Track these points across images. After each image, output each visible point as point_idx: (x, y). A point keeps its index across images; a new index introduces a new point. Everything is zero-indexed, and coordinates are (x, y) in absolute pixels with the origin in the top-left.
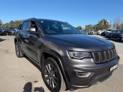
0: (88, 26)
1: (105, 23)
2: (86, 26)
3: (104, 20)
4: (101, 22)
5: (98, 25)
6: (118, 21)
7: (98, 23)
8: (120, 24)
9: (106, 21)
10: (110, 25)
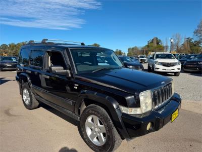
0: (133, 49)
1: (158, 43)
2: (129, 49)
3: (157, 38)
4: (152, 42)
5: (148, 46)
6: (178, 39)
7: (147, 44)
8: (180, 44)
9: (160, 41)
10: (167, 47)
